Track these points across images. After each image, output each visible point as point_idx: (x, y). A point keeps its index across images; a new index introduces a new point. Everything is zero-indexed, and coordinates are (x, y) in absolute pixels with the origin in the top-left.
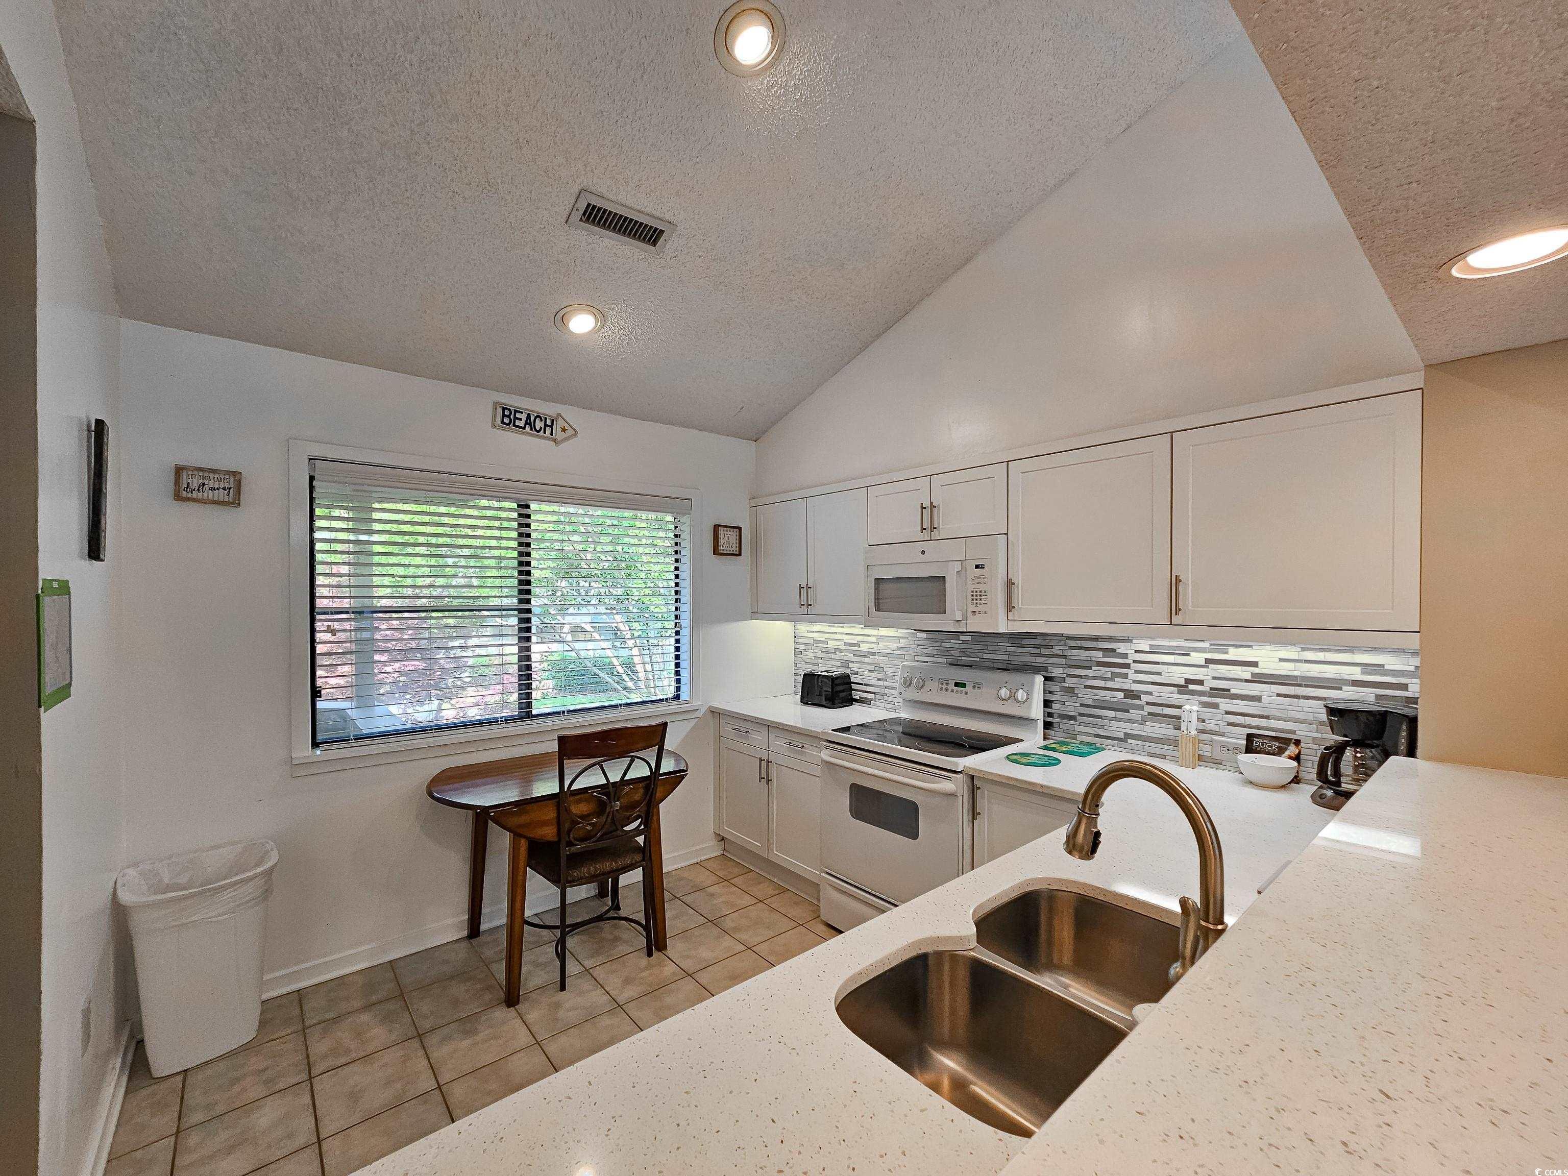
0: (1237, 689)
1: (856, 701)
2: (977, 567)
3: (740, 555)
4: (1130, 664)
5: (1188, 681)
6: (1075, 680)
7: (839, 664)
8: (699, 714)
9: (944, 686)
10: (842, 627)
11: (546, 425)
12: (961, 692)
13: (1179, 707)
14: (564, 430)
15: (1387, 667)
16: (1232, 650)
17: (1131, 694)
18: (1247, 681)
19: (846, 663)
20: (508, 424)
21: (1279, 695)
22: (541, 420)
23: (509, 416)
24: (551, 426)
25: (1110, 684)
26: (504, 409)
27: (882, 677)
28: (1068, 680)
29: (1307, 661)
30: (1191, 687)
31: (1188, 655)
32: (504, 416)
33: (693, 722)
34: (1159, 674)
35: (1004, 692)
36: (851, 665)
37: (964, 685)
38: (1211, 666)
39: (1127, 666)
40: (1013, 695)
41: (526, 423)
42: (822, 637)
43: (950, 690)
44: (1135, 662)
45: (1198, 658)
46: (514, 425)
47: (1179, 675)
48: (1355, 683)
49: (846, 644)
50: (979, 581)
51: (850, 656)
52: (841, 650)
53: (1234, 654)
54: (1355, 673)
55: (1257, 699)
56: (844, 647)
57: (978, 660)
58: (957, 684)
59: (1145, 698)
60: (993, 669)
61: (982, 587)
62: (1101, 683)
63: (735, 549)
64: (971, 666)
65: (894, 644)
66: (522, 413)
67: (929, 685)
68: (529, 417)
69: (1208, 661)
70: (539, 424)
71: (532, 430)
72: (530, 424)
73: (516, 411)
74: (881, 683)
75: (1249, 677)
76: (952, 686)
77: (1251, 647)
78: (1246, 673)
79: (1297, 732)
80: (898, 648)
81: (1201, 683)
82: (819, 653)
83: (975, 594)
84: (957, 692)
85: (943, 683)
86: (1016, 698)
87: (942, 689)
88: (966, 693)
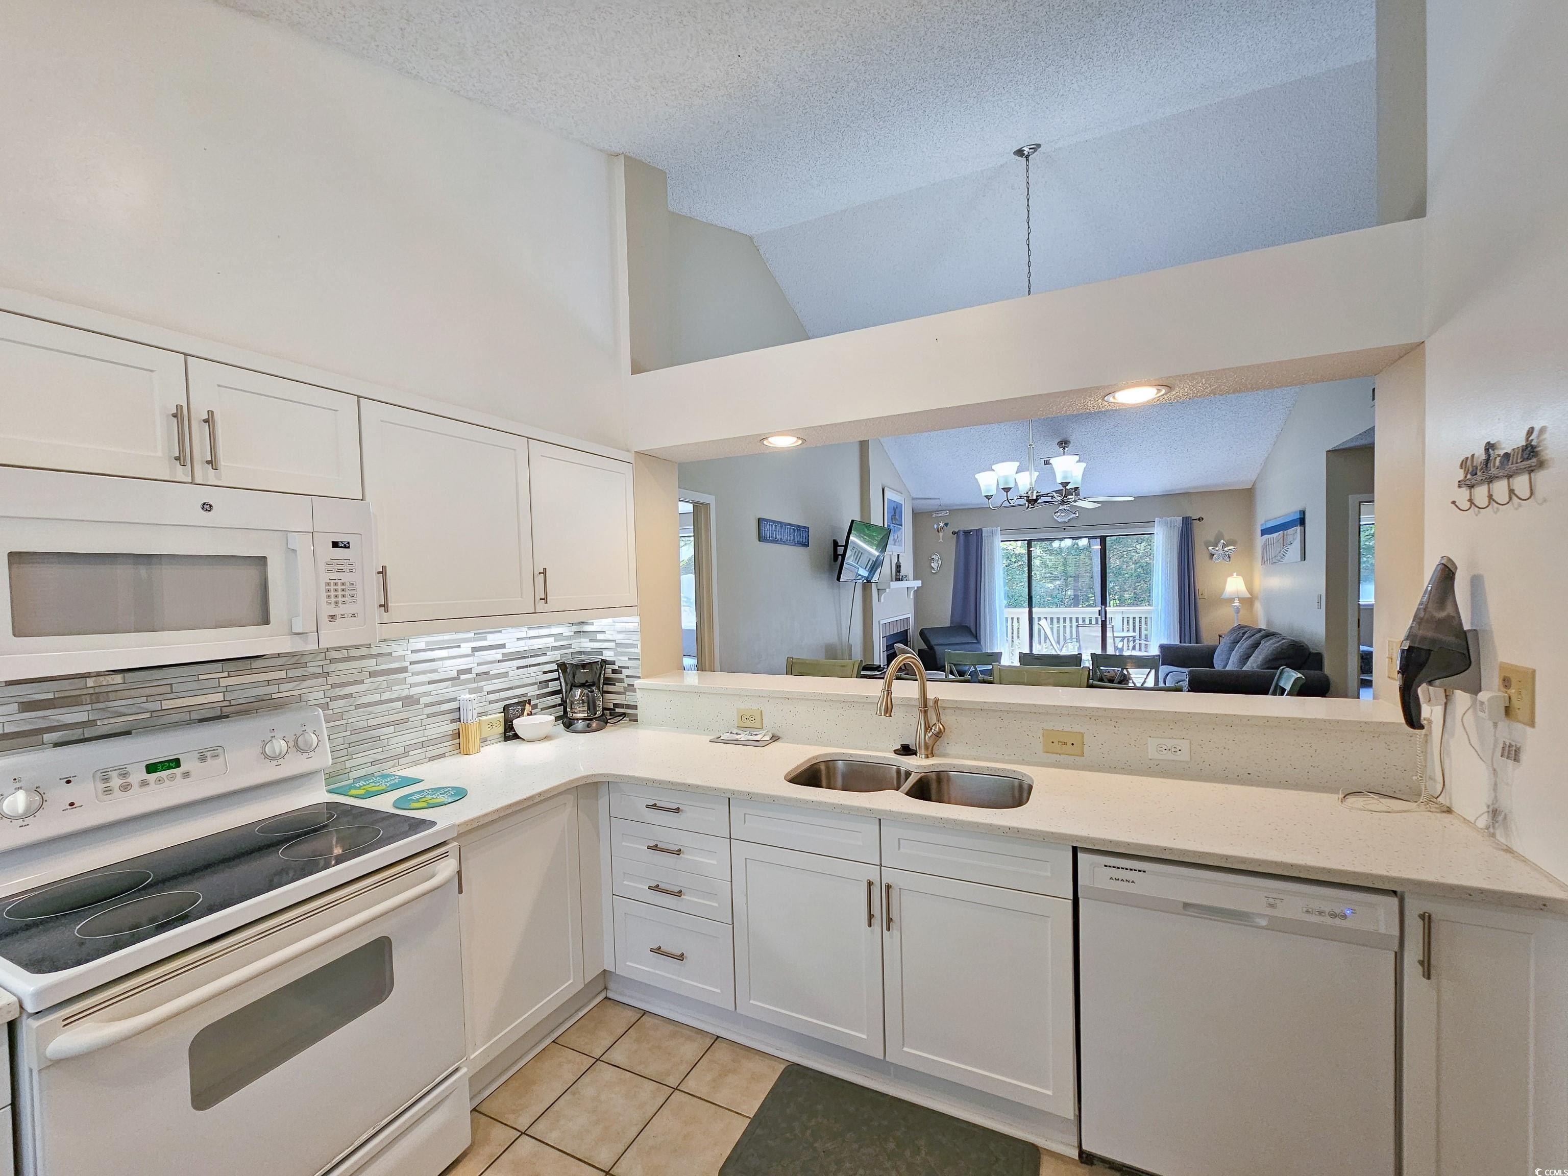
0: (495, 669)
2: (335, 545)
4: (407, 667)
5: (460, 672)
6: (342, 703)
12: (169, 778)
13: (455, 699)
15: (564, 635)
16: (489, 636)
17: (409, 701)
18: (499, 661)
21: (518, 668)
25: (387, 696)
28: (332, 705)
29: (531, 638)
30: (463, 677)
31: (459, 646)
34: (435, 671)
35: (280, 745)
37: (177, 763)
38: (476, 653)
39: (404, 670)
40: (291, 744)
43: (136, 784)
44: (411, 663)
45: (466, 648)
47: (450, 667)
48: (553, 648)
50: (340, 567)
53: (492, 639)
54: (551, 642)
55: (505, 675)
57: (148, 715)
58: (151, 768)
59: (423, 700)
60: (189, 723)
61: (346, 577)
62: (377, 697)
64: (128, 733)
67: (61, 797)
69: (475, 650)
75: (500, 658)
76: (137, 775)
77: (500, 632)
78: (497, 655)
79: (530, 694)
81: (469, 671)
83: (332, 587)
84: (160, 781)
85: (106, 779)
86: (299, 747)
87: (108, 791)
88: (186, 775)
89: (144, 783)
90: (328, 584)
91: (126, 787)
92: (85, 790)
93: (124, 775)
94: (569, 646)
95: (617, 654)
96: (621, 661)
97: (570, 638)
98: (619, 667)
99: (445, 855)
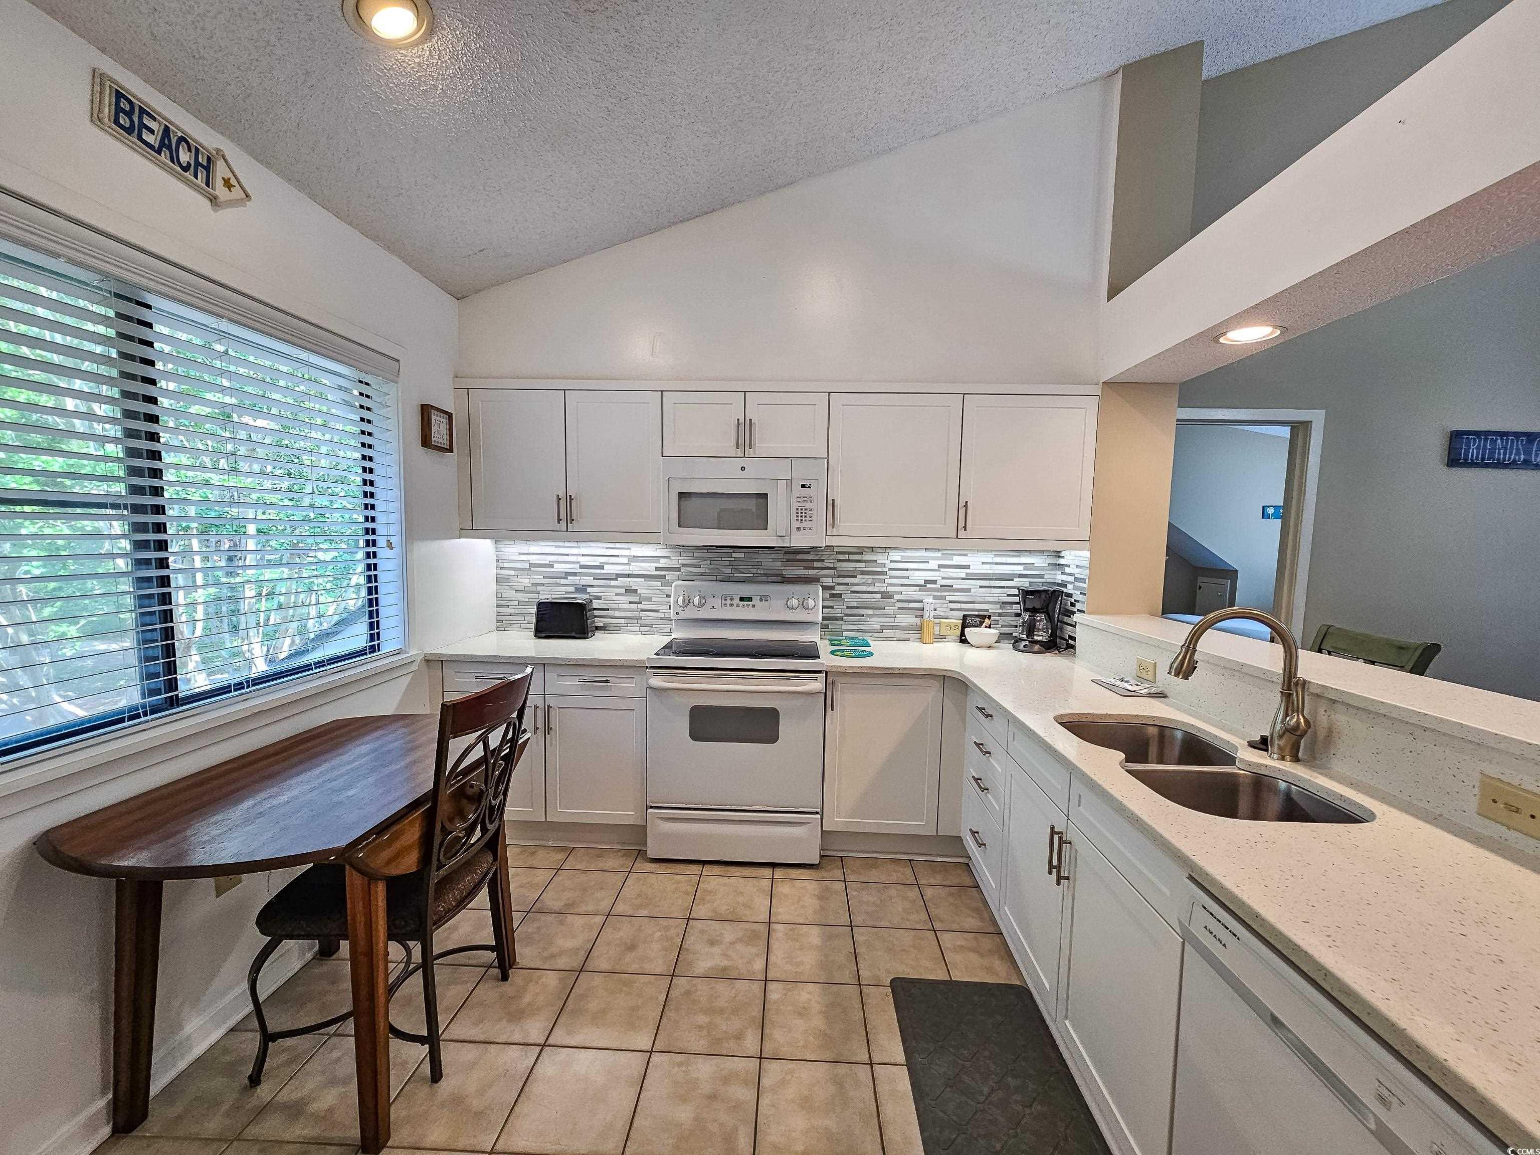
0: (957, 584)
1: (597, 628)
2: (803, 486)
3: (451, 450)
4: (887, 572)
5: (927, 582)
6: (842, 587)
7: (572, 589)
8: (414, 667)
9: (729, 602)
10: (577, 547)
11: (197, 164)
12: (748, 606)
13: (921, 601)
14: (227, 184)
15: (1036, 565)
16: (955, 557)
17: (886, 595)
18: (963, 579)
19: (582, 589)
20: (129, 131)
21: (981, 587)
22: (190, 150)
23: (129, 114)
24: (207, 169)
25: (870, 589)
26: (119, 95)
27: (637, 599)
28: (837, 587)
29: (997, 564)
30: (928, 586)
31: (928, 562)
32: (118, 110)
33: (407, 680)
34: (908, 578)
35: (795, 602)
36: (589, 590)
37: (750, 599)
38: (942, 570)
39: (885, 573)
40: (801, 603)
41: (162, 144)
42: (546, 560)
43: (735, 605)
44: (890, 569)
45: (933, 564)
46: (140, 138)
47: (919, 577)
48: (1021, 576)
49: (581, 567)
50: (806, 499)
51: (589, 580)
52: (575, 574)
53: (957, 560)
54: (1019, 569)
55: (969, 590)
56: (580, 570)
57: (752, 575)
58: (742, 599)
59: (896, 597)
61: (807, 505)
62: (864, 588)
63: (444, 442)
65: (652, 564)
66: (155, 119)
67: (711, 602)
68: (167, 130)
69: (940, 566)
70: (185, 157)
71: (172, 161)
72: (169, 148)
73: (142, 111)
74: (634, 606)
75: (964, 576)
76: (737, 601)
77: (966, 555)
78: (962, 573)
79: (990, 611)
80: (657, 569)
81: (934, 582)
82: (538, 579)
83: (800, 511)
84: (743, 606)
85: (726, 600)
86: (803, 605)
87: (725, 605)
88: (754, 606)
89: (738, 606)
90: (798, 509)
91: (732, 605)
92: (717, 602)
93: (732, 599)
94: (1042, 576)
95: (1075, 588)
96: (1076, 595)
97: (1043, 568)
98: (1075, 600)
99: (816, 679)
